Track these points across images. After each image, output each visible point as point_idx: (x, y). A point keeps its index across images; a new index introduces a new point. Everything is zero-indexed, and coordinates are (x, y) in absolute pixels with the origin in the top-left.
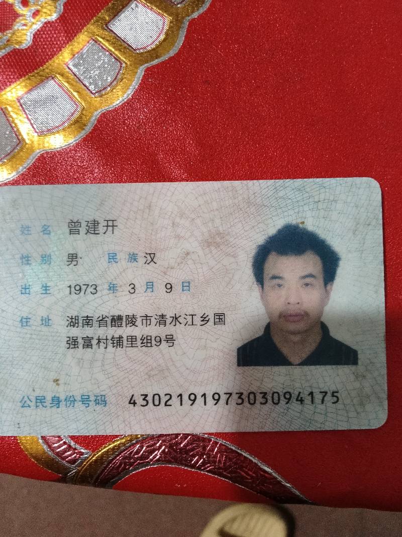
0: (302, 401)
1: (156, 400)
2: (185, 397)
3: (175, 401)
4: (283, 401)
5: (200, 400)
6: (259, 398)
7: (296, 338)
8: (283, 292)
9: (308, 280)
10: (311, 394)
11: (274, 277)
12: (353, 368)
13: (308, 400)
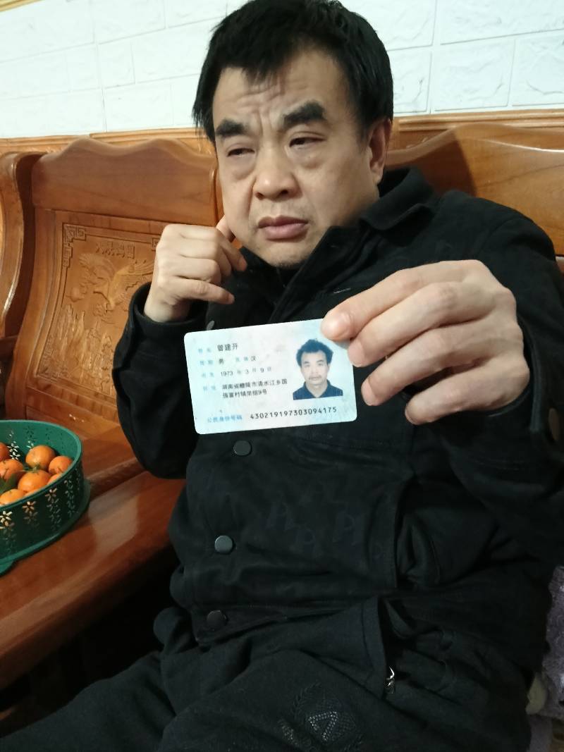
0: (321, 412)
1: (262, 416)
2: (273, 413)
3: (269, 416)
4: (313, 412)
5: (279, 414)
6: (303, 412)
7: (317, 387)
8: (310, 368)
9: (321, 363)
10: (325, 409)
11: (306, 362)
12: (341, 397)
13: (323, 411)
